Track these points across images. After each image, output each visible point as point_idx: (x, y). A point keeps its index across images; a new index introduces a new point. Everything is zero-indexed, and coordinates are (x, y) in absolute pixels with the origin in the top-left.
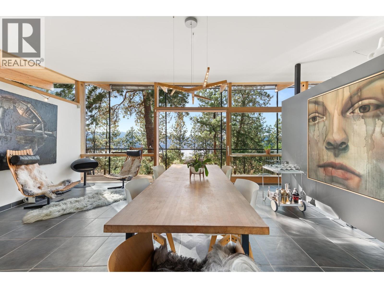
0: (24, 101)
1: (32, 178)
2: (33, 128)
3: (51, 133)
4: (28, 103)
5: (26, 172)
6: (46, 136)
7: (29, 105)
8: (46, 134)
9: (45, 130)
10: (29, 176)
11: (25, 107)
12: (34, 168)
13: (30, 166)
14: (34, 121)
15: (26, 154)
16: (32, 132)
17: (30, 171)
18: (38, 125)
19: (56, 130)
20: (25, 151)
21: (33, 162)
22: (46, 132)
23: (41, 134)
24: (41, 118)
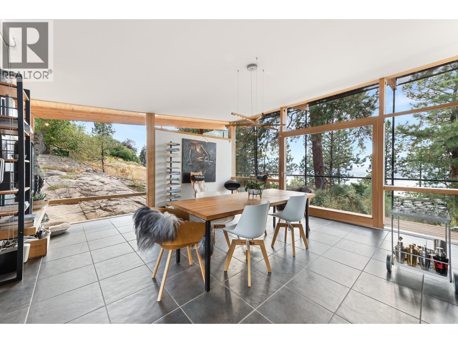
0: (200, 144)
1: (200, 189)
2: (203, 159)
3: (213, 162)
4: (201, 144)
5: (197, 185)
6: (210, 164)
7: (202, 146)
8: (210, 162)
9: (209, 160)
10: (199, 188)
11: (200, 147)
12: (202, 183)
13: (200, 182)
14: (204, 155)
15: (199, 175)
16: (203, 161)
17: (200, 185)
18: (206, 157)
19: (215, 160)
20: (199, 173)
21: (201, 180)
22: (210, 161)
23: (207, 163)
24: (207, 153)
